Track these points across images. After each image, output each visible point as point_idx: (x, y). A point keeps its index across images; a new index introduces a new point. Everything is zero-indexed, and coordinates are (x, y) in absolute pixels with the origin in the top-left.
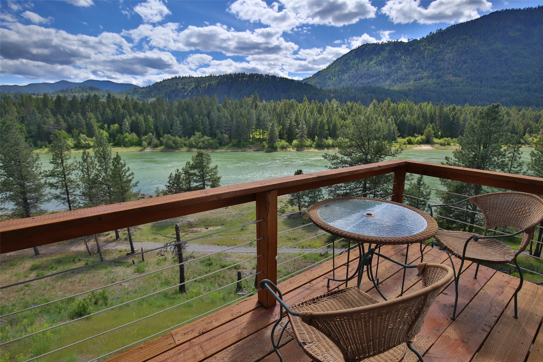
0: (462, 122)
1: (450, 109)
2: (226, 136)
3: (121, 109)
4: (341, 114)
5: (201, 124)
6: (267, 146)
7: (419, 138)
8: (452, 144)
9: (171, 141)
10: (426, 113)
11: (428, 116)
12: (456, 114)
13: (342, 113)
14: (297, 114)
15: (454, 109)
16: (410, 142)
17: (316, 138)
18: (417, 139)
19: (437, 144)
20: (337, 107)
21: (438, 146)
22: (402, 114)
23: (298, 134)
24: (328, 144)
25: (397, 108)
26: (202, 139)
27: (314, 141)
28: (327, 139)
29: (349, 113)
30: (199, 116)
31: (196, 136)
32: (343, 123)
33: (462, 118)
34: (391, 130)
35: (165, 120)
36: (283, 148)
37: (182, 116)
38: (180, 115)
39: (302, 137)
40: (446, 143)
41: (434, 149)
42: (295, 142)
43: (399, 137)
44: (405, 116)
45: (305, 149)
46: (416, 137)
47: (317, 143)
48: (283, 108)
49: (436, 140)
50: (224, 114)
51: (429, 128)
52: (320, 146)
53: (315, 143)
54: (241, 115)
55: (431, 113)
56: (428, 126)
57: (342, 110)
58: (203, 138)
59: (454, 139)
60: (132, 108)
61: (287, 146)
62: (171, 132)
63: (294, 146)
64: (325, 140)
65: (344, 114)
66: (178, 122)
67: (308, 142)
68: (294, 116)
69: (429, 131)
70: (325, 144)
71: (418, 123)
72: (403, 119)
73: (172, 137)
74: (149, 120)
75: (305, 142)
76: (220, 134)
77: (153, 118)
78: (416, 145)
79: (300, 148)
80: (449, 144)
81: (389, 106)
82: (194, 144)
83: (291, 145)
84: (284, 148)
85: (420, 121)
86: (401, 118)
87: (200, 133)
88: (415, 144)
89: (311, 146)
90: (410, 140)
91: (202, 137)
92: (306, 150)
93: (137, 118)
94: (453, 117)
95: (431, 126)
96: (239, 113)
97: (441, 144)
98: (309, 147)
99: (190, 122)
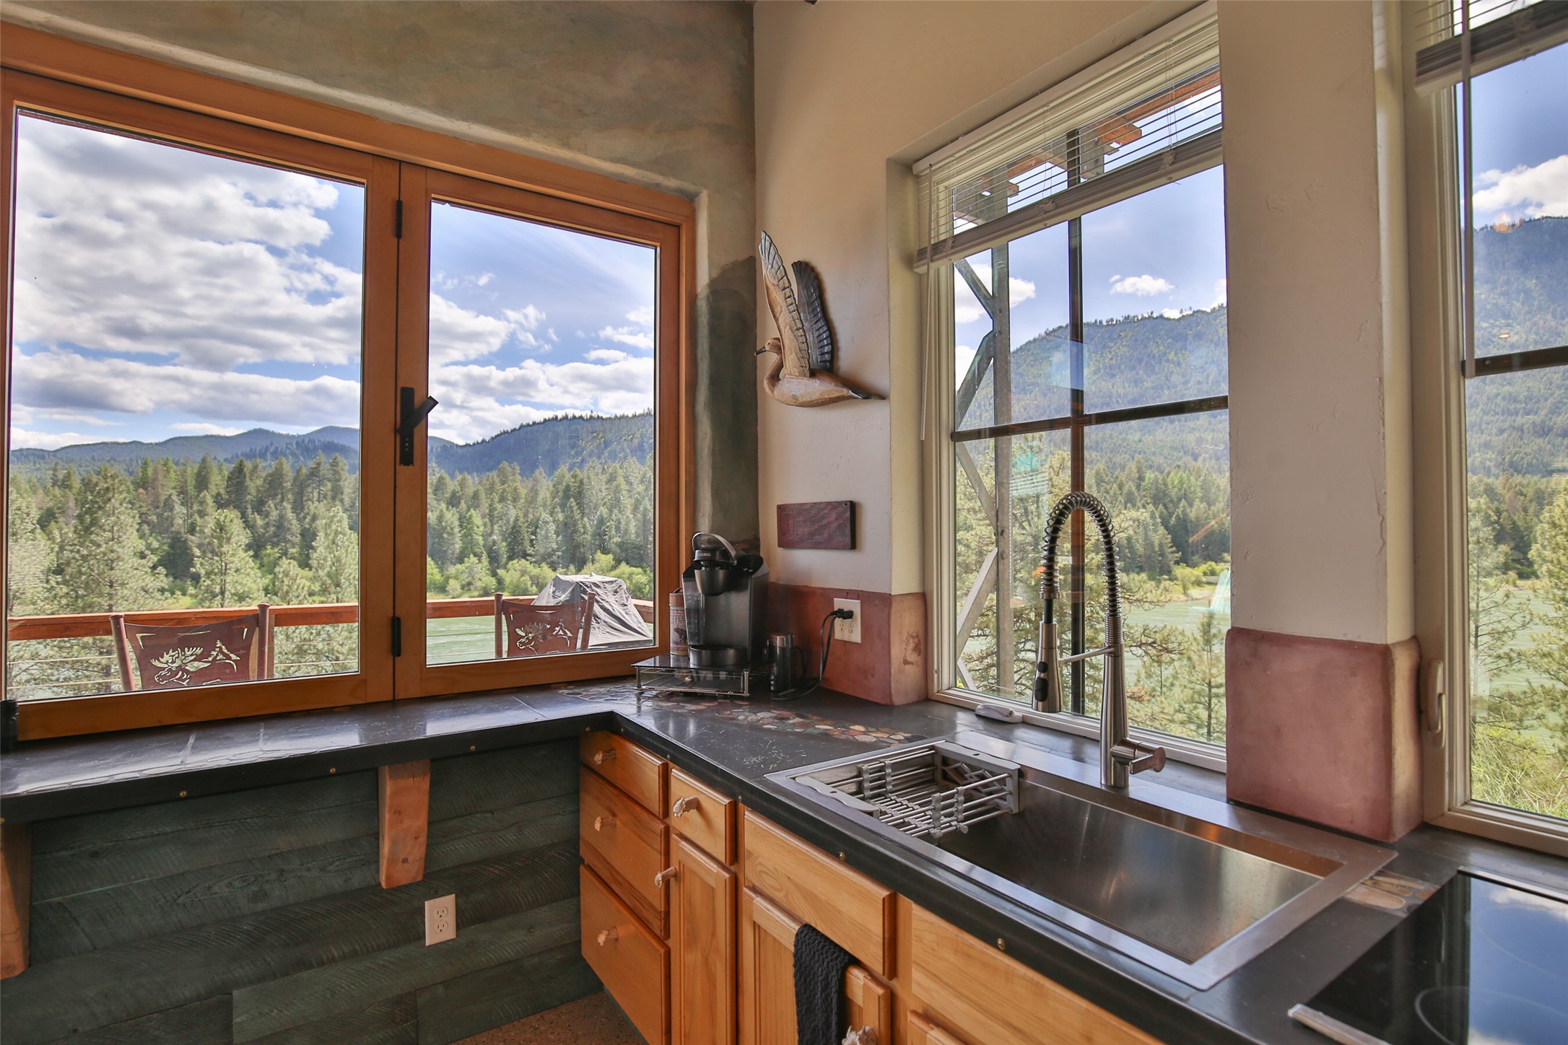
5: (613, 532)
9: (527, 577)
22: (1180, 500)
25: (1165, 484)
30: (611, 511)
31: (598, 565)
34: (1152, 544)
35: (517, 520)
37: (563, 511)
38: (558, 509)
43: (1177, 563)
44: (1191, 505)
62: (531, 555)
66: (552, 527)
72: (1184, 512)
73: (530, 568)
74: (472, 523)
77: (483, 516)
81: (1141, 478)
86: (1179, 511)
87: (610, 556)
91: (614, 568)
93: (440, 518)
99: (584, 527)
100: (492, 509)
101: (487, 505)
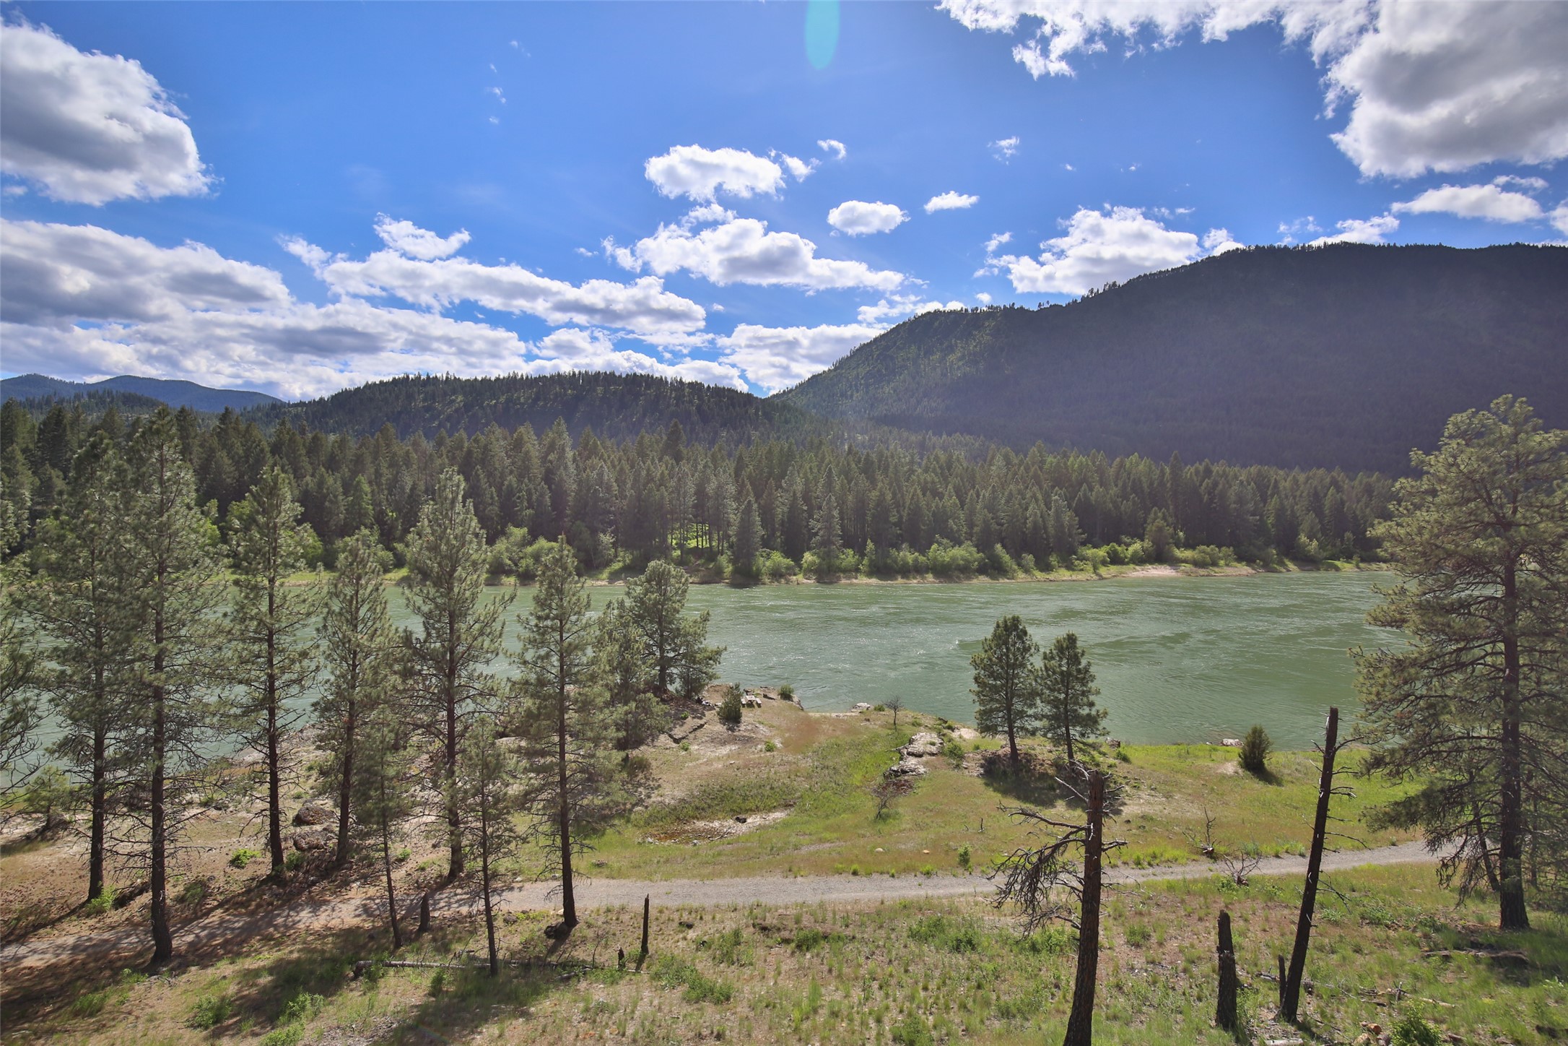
0: (1233, 506)
1: (1197, 472)
2: (606, 539)
3: (269, 455)
4: (926, 482)
5: (525, 504)
6: (729, 569)
7: (1137, 546)
8: (1222, 562)
10: (1140, 481)
11: (1147, 490)
12: (1216, 484)
13: (929, 479)
14: (807, 479)
15: (1208, 472)
16: (1115, 559)
17: (870, 545)
18: (1131, 549)
19: (1185, 561)
20: (912, 462)
21: (1188, 567)
22: (1080, 484)
23: (816, 534)
24: (905, 564)
25: (1066, 467)
26: (529, 549)
27: (862, 555)
28: (899, 549)
29: (945, 479)
30: (520, 481)
31: (512, 539)
32: (937, 506)
33: (1232, 494)
34: (1062, 526)
35: (413, 488)
36: (777, 575)
39: (826, 543)
40: (1208, 559)
41: (1179, 575)
42: (808, 557)
43: (1084, 544)
44: (1091, 489)
45: (839, 579)
46: (1128, 545)
47: (871, 561)
48: (764, 462)
49: (1180, 553)
50: (601, 475)
51: (1157, 521)
52: (883, 570)
53: (865, 561)
54: (650, 478)
55: (1151, 484)
56: (1152, 515)
57: (926, 471)
58: (536, 546)
59: (1224, 549)
60: (303, 452)
61: (788, 568)
63: (808, 572)
64: (893, 552)
65: (933, 482)
67: (849, 557)
68: (799, 486)
69: (1160, 529)
70: (895, 562)
71: (1126, 506)
72: (1085, 494)
74: (361, 490)
75: (837, 557)
76: (586, 534)
77: (370, 483)
78: (1132, 566)
79: (827, 574)
80: (1215, 564)
81: (1043, 462)
82: (509, 562)
83: (800, 566)
84: (782, 576)
85: (1130, 503)
86: (1081, 493)
87: (525, 530)
88: (1127, 563)
89: (857, 570)
90: (1115, 552)
91: (531, 544)
92: (843, 581)
93: (321, 483)
94: (1209, 494)
95: (1160, 514)
96: (644, 473)
97: (1196, 564)
98: (850, 571)
99: (492, 498)
100: (378, 474)
101: (372, 470)
